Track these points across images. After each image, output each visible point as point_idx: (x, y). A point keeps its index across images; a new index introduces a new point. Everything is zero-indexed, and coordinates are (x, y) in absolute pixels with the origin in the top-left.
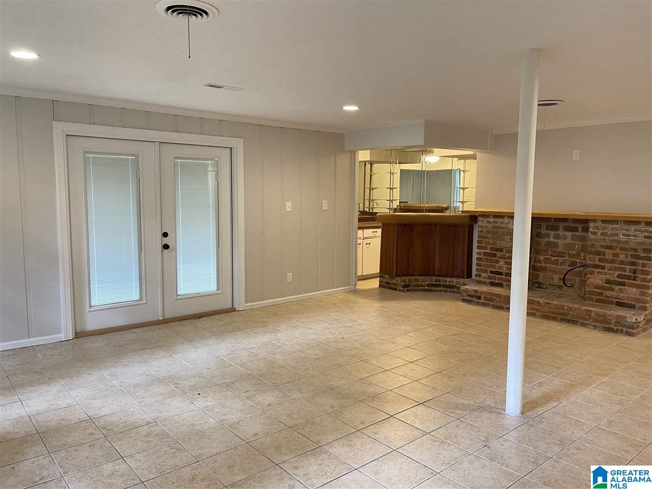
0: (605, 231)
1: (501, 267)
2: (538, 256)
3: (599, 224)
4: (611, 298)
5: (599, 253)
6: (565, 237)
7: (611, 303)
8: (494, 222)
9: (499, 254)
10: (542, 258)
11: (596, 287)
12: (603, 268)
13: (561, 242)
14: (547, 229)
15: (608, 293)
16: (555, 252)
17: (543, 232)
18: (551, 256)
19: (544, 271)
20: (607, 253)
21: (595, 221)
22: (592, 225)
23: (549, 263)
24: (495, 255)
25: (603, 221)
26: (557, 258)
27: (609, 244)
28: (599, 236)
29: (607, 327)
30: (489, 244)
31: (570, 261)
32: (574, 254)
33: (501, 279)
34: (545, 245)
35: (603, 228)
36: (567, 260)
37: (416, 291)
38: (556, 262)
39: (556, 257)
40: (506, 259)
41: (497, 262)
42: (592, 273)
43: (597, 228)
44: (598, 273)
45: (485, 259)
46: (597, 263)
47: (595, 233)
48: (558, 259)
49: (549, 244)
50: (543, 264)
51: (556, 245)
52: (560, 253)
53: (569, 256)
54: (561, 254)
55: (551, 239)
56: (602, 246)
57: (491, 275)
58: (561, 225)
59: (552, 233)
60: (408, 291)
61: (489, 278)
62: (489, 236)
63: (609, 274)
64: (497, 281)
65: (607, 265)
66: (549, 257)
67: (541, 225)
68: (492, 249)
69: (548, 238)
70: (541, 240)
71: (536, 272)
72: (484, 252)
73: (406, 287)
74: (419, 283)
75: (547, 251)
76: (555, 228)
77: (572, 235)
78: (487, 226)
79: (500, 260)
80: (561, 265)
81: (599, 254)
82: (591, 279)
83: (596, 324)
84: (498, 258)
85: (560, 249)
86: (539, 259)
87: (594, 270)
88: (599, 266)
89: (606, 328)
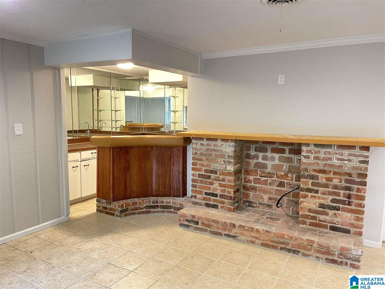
1: (215, 189)
2: (248, 176)
4: (324, 222)
5: (312, 177)
6: (273, 159)
7: (325, 227)
8: (208, 145)
9: (213, 176)
10: (252, 178)
11: (310, 210)
13: (269, 164)
14: (256, 150)
15: (322, 217)
16: (264, 173)
17: (253, 154)
18: (260, 176)
19: (254, 191)
20: (320, 177)
21: (308, 145)
22: (304, 148)
23: (259, 183)
24: (209, 177)
25: (316, 145)
27: (322, 168)
28: (311, 160)
29: (331, 258)
30: (204, 166)
31: (278, 181)
32: (281, 175)
33: (216, 200)
35: (316, 152)
37: (135, 214)
38: (265, 182)
39: (265, 177)
40: (221, 181)
41: (212, 184)
42: (306, 197)
43: (310, 152)
44: (312, 197)
45: (200, 180)
46: (310, 186)
47: (307, 157)
48: (267, 180)
51: (265, 166)
52: (268, 173)
53: (277, 176)
55: (260, 160)
56: (314, 170)
57: (206, 196)
58: (269, 147)
59: (261, 155)
61: (204, 199)
62: (204, 158)
63: (323, 198)
64: (211, 203)
65: (321, 189)
67: (250, 147)
68: (206, 171)
69: (257, 159)
70: (251, 161)
71: (246, 192)
72: (199, 174)
73: (124, 212)
74: (137, 206)
75: (256, 171)
76: (264, 150)
77: (280, 156)
78: (200, 149)
79: (215, 182)
80: (270, 186)
81: (312, 179)
82: (305, 203)
83: (319, 255)
84: (212, 179)
85: (269, 170)
86: (249, 179)
87: (307, 193)
88: (313, 190)
89: (329, 259)
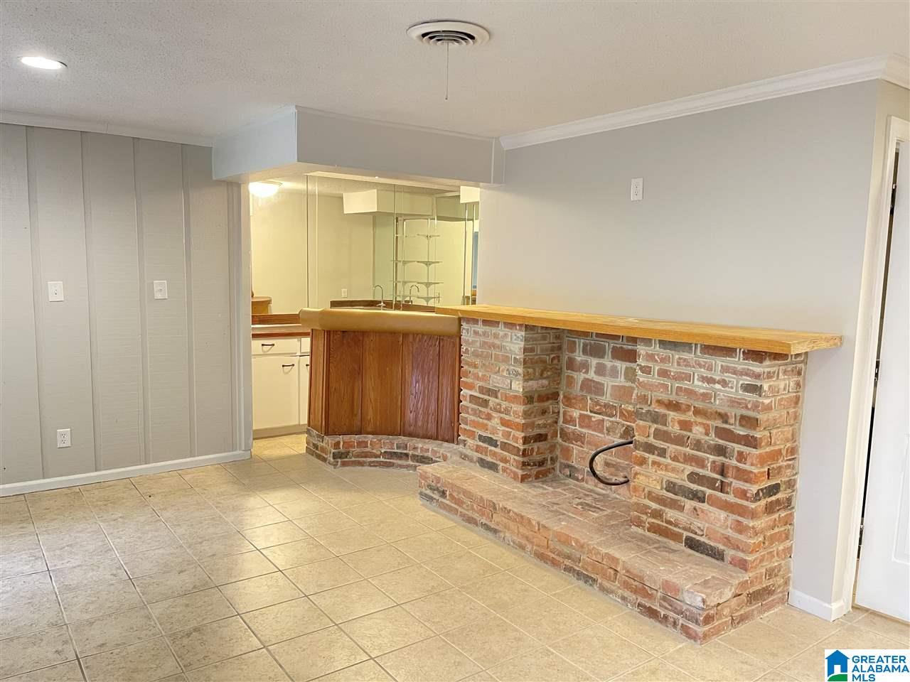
0: (665, 366)
1: (495, 431)
2: (569, 409)
3: (656, 349)
4: (676, 526)
5: (656, 418)
6: (614, 373)
7: (676, 537)
8: (485, 334)
9: (493, 401)
10: (576, 414)
11: (650, 496)
12: (662, 453)
13: (608, 382)
14: (585, 352)
15: (671, 514)
16: (597, 403)
17: (579, 359)
18: (591, 412)
19: (579, 443)
20: (669, 419)
21: (647, 342)
22: (642, 349)
23: (588, 427)
24: (485, 403)
25: (663, 343)
26: (600, 417)
27: (673, 397)
28: (655, 379)
29: (648, 605)
30: (477, 378)
31: (623, 425)
32: (628, 412)
33: (494, 454)
34: (582, 389)
35: (663, 360)
36: (618, 423)
37: (363, 466)
38: (599, 426)
39: (600, 414)
40: (502, 413)
41: (489, 417)
42: (642, 462)
43: (650, 357)
44: (654, 463)
45: (472, 409)
46: (651, 440)
47: (647, 371)
48: (603, 420)
49: (587, 385)
50: (577, 427)
51: (597, 389)
52: (606, 406)
53: (622, 415)
54: (607, 410)
55: (592, 375)
56: (659, 402)
57: (481, 444)
58: (609, 346)
59: (594, 362)
60: (344, 464)
61: (478, 449)
62: (478, 361)
63: (673, 470)
64: (489, 459)
65: (672, 448)
66: (589, 413)
67: (575, 342)
68: (482, 390)
69: (587, 372)
70: (575, 375)
71: (567, 444)
72: (471, 395)
73: (340, 458)
74: (367, 450)
75: (584, 399)
76: (597, 352)
77: (627, 368)
78: (473, 342)
79: (494, 414)
80: (608, 434)
81: (655, 421)
82: (641, 478)
83: (627, 594)
84: (491, 409)
85: (607, 398)
86: (571, 417)
87: (647, 455)
88: (656, 448)
89: (644, 607)
